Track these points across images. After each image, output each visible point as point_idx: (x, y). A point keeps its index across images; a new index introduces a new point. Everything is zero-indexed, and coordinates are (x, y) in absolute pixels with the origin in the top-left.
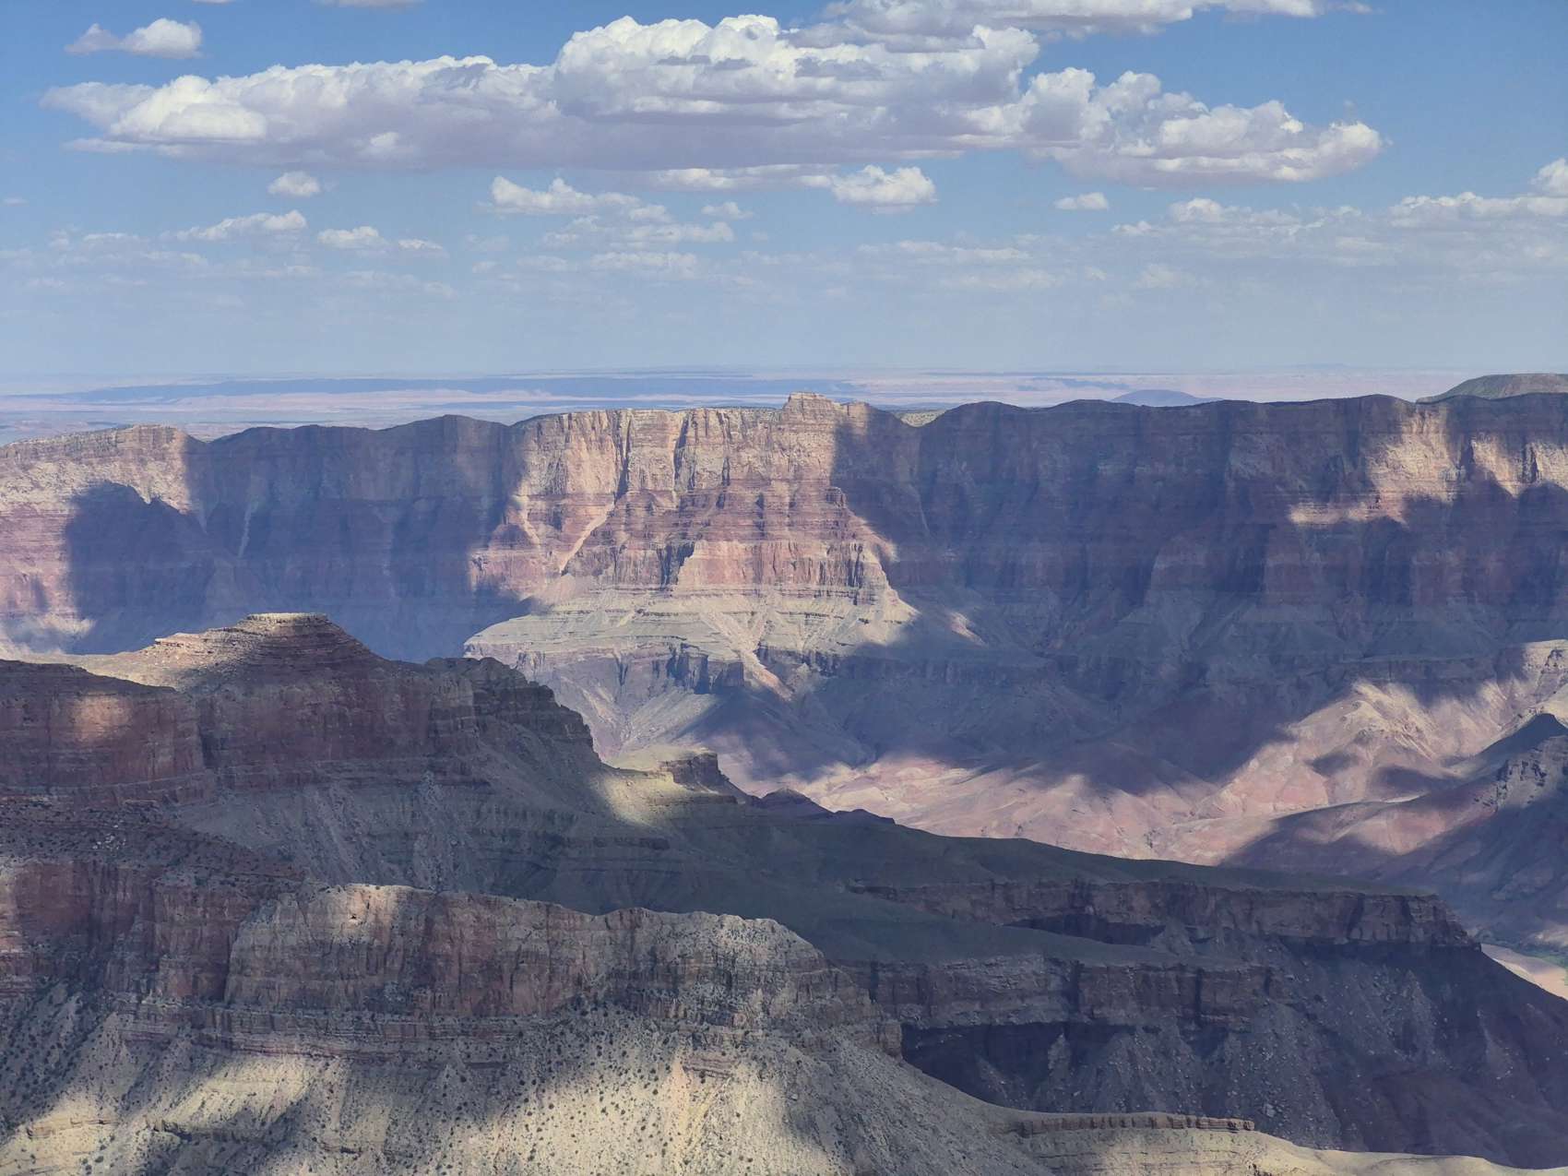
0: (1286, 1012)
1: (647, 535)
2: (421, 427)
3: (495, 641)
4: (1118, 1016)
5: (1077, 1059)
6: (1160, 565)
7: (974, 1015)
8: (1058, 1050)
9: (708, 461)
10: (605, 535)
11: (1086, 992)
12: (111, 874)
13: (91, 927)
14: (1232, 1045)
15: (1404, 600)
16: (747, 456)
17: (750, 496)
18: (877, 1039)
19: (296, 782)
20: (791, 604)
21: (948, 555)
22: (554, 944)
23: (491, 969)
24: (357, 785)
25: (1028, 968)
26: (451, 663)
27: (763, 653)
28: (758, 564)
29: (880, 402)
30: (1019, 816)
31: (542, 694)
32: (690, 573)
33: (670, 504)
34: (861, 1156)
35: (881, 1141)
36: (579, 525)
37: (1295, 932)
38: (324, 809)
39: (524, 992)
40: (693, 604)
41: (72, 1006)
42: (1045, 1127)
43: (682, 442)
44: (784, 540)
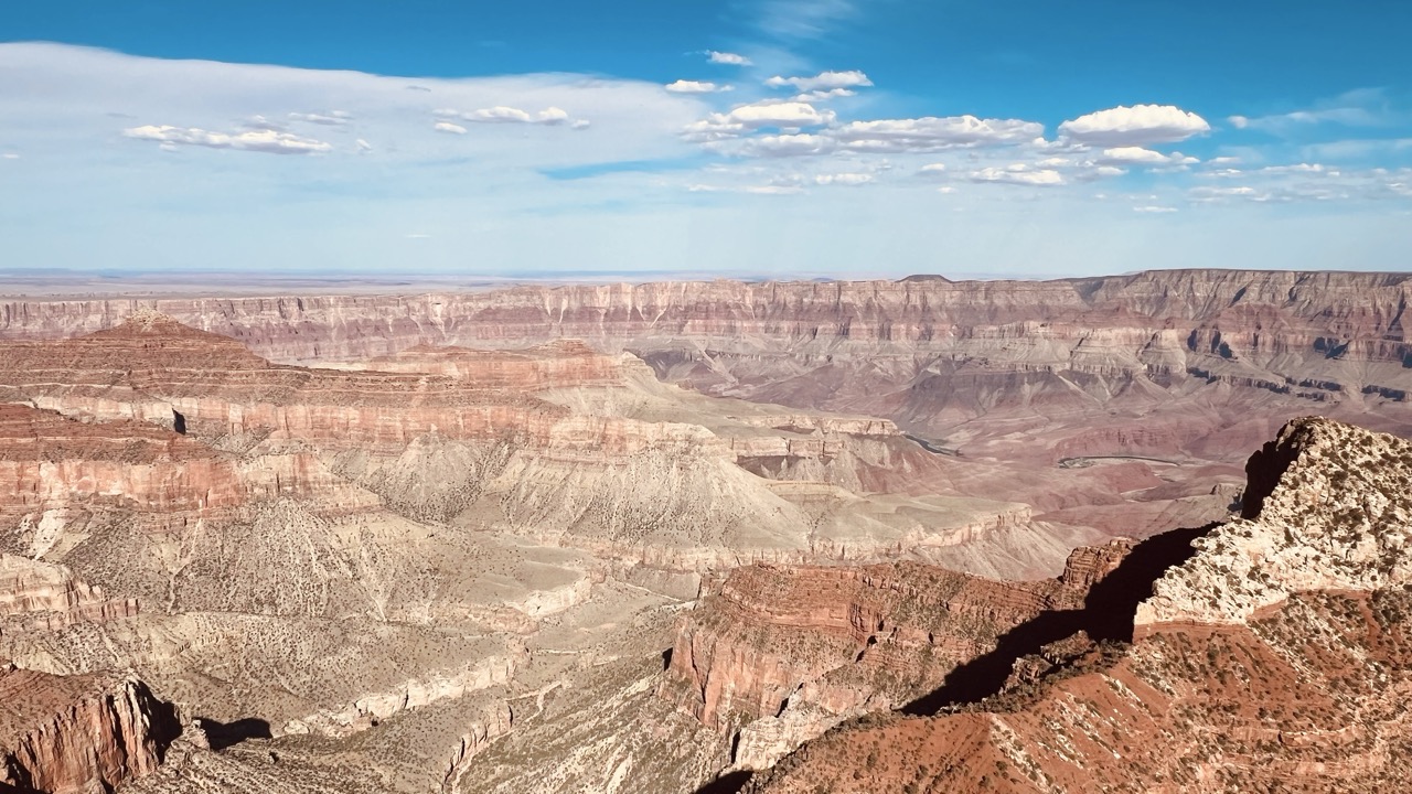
0: (848, 453)
1: (675, 318)
4: (801, 454)
5: (789, 465)
6: (820, 328)
7: (761, 453)
8: (784, 463)
9: (693, 297)
11: (792, 447)
14: (832, 463)
15: (889, 338)
16: (704, 296)
17: (704, 307)
18: (731, 460)
23: (623, 438)
25: (777, 440)
28: (706, 326)
32: (687, 329)
33: (682, 309)
37: (853, 431)
39: (632, 445)
40: (687, 337)
41: (506, 447)
42: (778, 485)
43: (686, 292)
44: (714, 320)
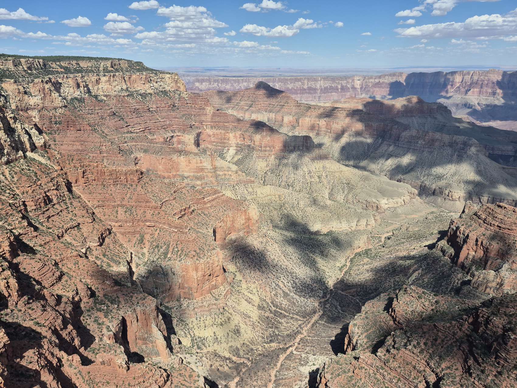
1: (464, 88)
2: (435, 73)
3: (441, 101)
5: (515, 160)
7: (500, 153)
9: (475, 78)
10: (459, 87)
12: (387, 125)
13: (384, 131)
16: (482, 77)
17: (481, 83)
18: (485, 155)
19: (412, 116)
20: (484, 97)
21: (510, 91)
22: (442, 138)
23: (433, 140)
24: (419, 117)
25: (510, 148)
26: (434, 103)
27: (478, 104)
28: (480, 92)
29: (505, 70)
30: (513, 128)
31: (446, 107)
32: (470, 93)
33: (469, 84)
34: (479, 168)
35: (482, 167)
36: (455, 86)
38: (415, 120)
39: (437, 144)
40: (469, 97)
42: (508, 168)
43: (472, 75)
44: (485, 89)
